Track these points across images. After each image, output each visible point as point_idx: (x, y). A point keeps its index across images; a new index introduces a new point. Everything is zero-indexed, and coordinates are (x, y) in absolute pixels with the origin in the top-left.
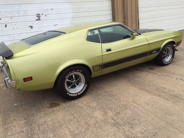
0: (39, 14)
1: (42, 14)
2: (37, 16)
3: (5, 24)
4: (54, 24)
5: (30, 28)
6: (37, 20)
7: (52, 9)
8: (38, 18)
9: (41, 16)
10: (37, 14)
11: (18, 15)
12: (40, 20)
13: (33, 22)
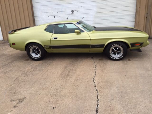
0: (73, 10)
1: (75, 10)
2: (72, 12)
3: (54, 16)
4: (82, 17)
5: (67, 19)
6: (71, 14)
7: (82, 7)
8: (72, 13)
9: (74, 11)
10: (72, 10)
11: (61, 11)
12: (73, 14)
13: (69, 15)
